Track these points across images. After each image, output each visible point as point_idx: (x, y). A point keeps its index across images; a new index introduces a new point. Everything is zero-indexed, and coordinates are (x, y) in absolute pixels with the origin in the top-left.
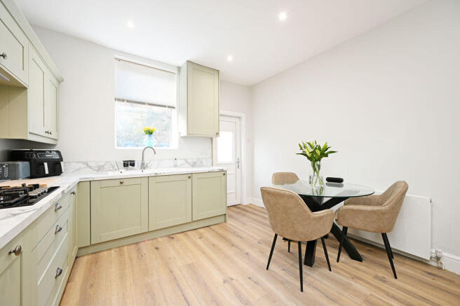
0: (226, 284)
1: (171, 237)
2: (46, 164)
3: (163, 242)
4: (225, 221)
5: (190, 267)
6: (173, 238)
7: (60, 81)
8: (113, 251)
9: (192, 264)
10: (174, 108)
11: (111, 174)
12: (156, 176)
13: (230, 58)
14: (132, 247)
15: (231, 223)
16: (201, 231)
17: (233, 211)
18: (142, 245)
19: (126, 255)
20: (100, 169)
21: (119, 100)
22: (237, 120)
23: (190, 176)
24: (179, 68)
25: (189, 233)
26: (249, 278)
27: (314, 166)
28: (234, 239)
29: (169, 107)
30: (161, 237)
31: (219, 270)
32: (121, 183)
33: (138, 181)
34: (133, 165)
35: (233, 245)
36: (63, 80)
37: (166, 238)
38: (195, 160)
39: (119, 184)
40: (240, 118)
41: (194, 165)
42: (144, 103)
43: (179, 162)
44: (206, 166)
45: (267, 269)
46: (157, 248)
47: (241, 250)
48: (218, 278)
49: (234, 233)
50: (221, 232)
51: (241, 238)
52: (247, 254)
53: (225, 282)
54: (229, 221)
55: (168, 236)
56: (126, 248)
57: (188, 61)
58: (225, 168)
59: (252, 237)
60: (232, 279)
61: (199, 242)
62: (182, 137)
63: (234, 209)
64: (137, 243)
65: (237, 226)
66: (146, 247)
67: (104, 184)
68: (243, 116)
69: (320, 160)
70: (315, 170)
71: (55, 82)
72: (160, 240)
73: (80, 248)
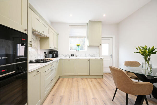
0: (93, 99)
1: (82, 79)
2: (55, 55)
3: (80, 80)
4: (103, 78)
5: (84, 90)
6: (83, 79)
7: (58, 34)
8: (67, 79)
9: (85, 89)
10: (86, 37)
11: (68, 58)
12: (78, 59)
13: (104, 15)
14: (72, 79)
15: (105, 79)
16: (93, 79)
17: (108, 75)
18: (74, 79)
19: (69, 81)
20: (66, 56)
21: (71, 37)
22: (111, 39)
23: (89, 60)
24: (87, 24)
25: (88, 79)
26: (103, 101)
27: (145, 59)
28: (103, 85)
29: (84, 37)
30: (80, 78)
31: (93, 94)
32: (69, 60)
33: (73, 60)
34: (73, 55)
35: (102, 87)
36: (59, 34)
37: (81, 79)
38: (93, 54)
39: (68, 61)
40: (112, 37)
41: (92, 56)
42: (77, 37)
43: (87, 55)
44: (97, 57)
45: (113, 101)
46: (77, 81)
47: (104, 90)
48: (91, 96)
49: (104, 83)
50: (99, 81)
51: (107, 85)
52: (106, 92)
53: (93, 98)
54: (105, 78)
55: (82, 78)
56: (70, 79)
57: (89, 21)
58: (102, 58)
59: (111, 86)
60: (96, 99)
61: (90, 83)
62: (88, 47)
63: (108, 74)
64: (73, 78)
65: (107, 81)
66: (75, 80)
67: (65, 60)
68: (114, 37)
69: (150, 56)
70: (146, 61)
71: (57, 35)
72: (79, 79)
73: (60, 76)
